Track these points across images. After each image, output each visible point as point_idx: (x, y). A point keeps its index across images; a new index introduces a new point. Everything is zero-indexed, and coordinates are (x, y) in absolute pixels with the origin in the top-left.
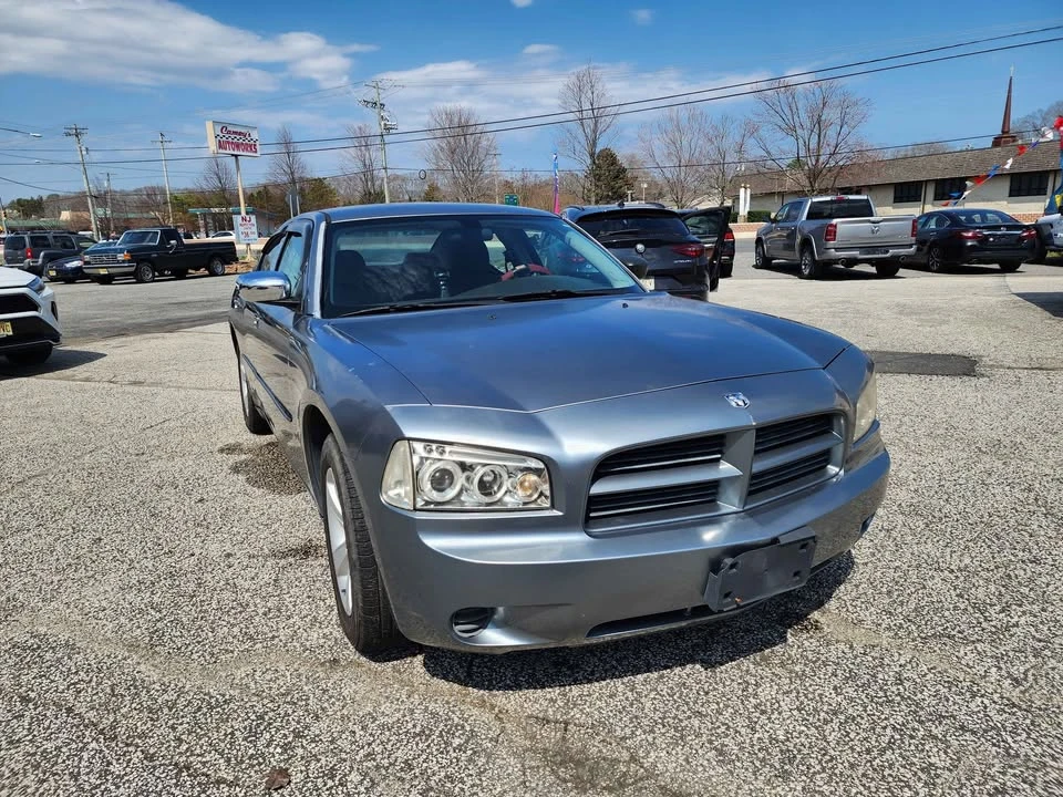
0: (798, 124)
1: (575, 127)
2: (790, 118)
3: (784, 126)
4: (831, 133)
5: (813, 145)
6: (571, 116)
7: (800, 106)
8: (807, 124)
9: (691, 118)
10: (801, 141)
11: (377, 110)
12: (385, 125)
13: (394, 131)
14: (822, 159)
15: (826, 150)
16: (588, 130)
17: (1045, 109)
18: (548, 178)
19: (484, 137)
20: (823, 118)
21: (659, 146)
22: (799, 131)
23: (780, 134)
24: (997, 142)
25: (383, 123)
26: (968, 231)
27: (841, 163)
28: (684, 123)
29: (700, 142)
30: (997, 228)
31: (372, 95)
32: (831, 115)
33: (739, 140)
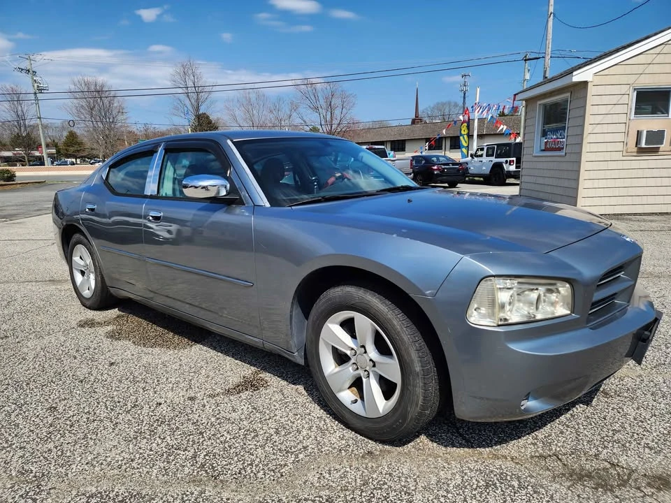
0: (319, 106)
1: (183, 97)
2: (315, 101)
3: (312, 106)
4: (337, 112)
5: (328, 118)
6: (180, 91)
7: (319, 95)
8: (324, 105)
9: (258, 98)
10: (321, 115)
11: (30, 75)
12: (38, 86)
13: (45, 91)
14: (334, 127)
15: (335, 122)
16: (193, 101)
17: (432, 106)
18: (165, 129)
19: (116, 99)
20: (332, 103)
21: (239, 113)
22: (320, 110)
23: (310, 111)
24: (414, 122)
25: (36, 85)
26: (434, 166)
27: (343, 130)
28: (253, 100)
29: (264, 112)
30: (448, 164)
31: (26, 64)
32: (336, 102)
33: (289, 113)
